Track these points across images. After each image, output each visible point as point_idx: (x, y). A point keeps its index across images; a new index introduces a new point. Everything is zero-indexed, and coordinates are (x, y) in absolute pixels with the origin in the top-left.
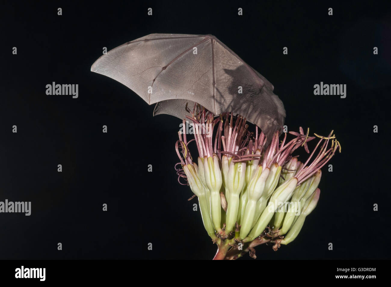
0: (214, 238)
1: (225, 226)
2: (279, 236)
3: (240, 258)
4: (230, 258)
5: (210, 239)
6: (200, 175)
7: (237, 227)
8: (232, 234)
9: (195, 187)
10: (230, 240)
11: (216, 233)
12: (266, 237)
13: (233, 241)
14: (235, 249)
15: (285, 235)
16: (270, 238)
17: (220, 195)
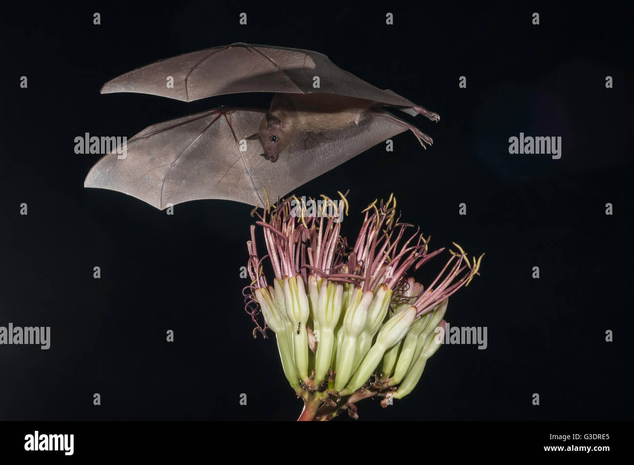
0: (298, 390)
1: (315, 374)
2: (389, 387)
3: (336, 417)
4: (320, 419)
5: (293, 391)
6: (278, 303)
7: (331, 375)
8: (323, 384)
9: (272, 320)
10: (321, 394)
11: (301, 384)
12: (372, 389)
13: (325, 394)
14: (328, 405)
15: (398, 386)
16: (378, 390)
17: (307, 330)
